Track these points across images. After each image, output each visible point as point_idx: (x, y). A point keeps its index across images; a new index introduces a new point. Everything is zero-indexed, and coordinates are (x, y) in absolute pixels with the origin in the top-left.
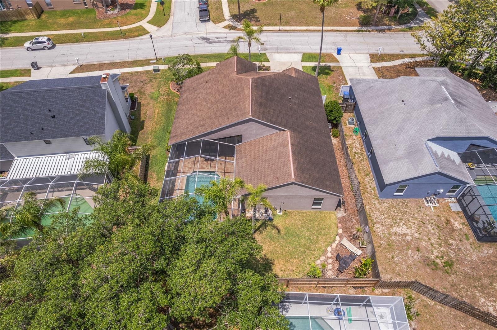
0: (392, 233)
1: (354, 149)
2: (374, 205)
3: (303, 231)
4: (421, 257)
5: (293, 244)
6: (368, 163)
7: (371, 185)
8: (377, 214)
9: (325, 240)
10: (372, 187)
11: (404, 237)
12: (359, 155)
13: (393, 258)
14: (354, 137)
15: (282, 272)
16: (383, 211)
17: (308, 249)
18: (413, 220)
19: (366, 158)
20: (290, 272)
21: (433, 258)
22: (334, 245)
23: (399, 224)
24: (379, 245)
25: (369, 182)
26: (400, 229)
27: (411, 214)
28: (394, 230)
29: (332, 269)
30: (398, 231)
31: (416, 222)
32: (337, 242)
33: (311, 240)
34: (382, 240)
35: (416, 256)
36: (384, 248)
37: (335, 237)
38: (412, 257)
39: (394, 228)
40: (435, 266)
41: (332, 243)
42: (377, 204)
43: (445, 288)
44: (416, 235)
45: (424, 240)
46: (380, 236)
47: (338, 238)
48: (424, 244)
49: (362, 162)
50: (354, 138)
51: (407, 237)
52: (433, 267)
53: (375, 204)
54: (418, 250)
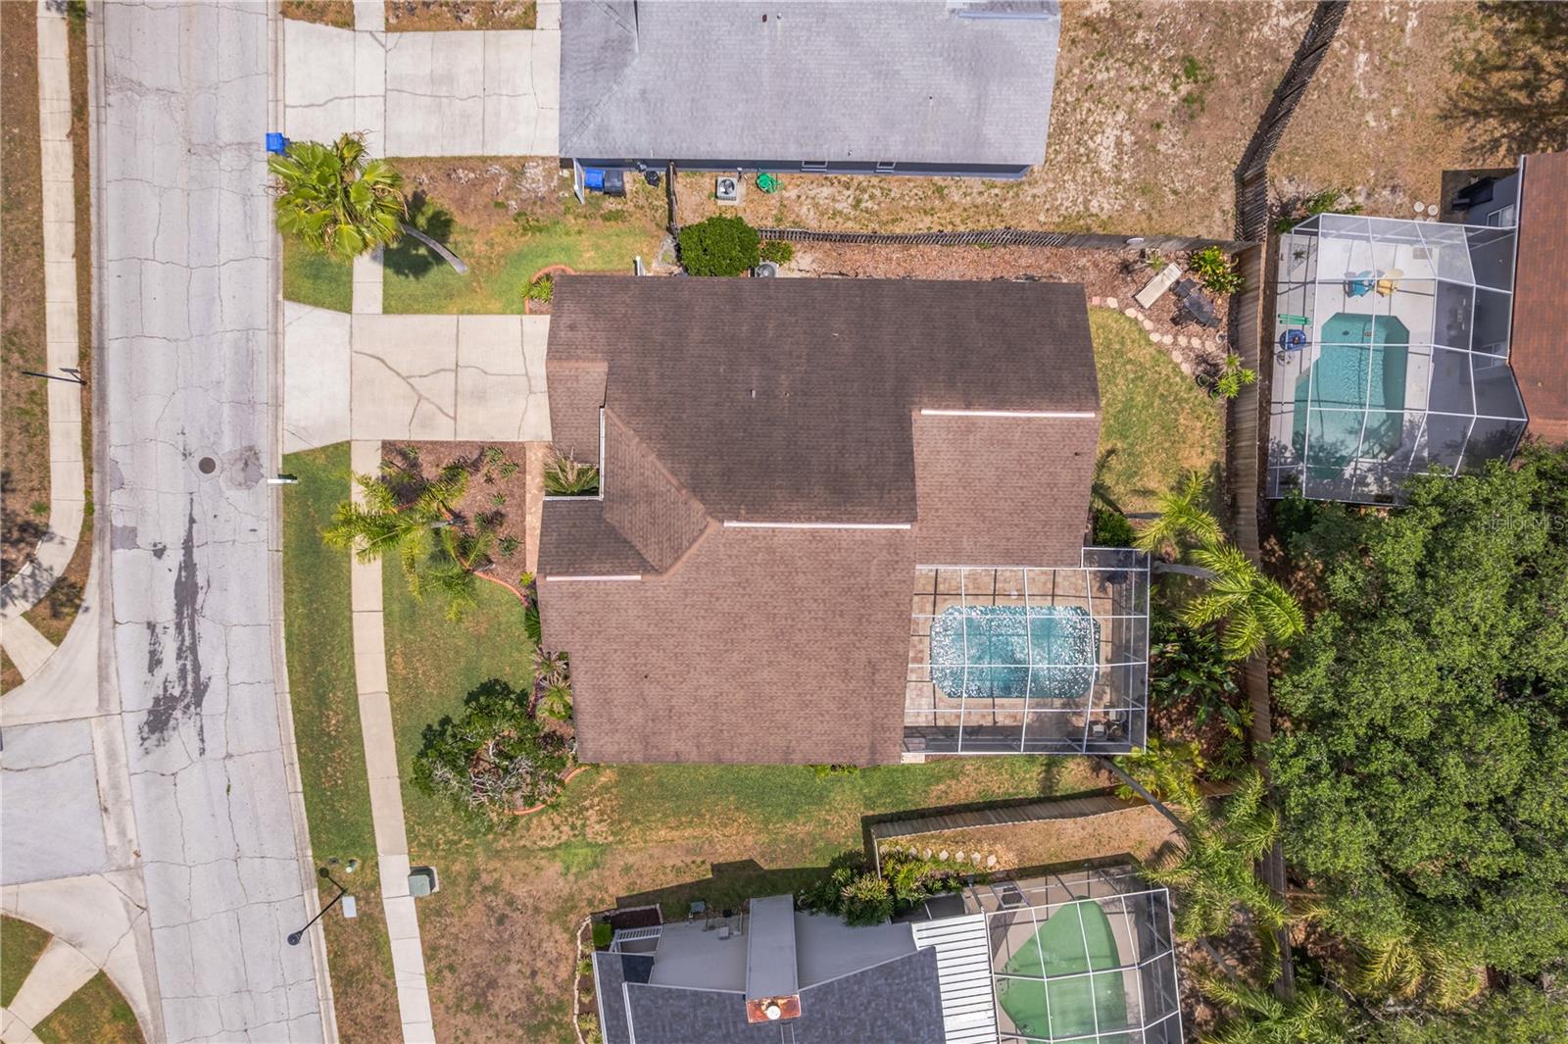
0: (1113, 176)
1: (839, 206)
2: (1038, 200)
3: (1113, 393)
4: (1173, 126)
5: (1146, 422)
6: (896, 177)
7: (975, 190)
8: (1062, 199)
9: (1136, 345)
10: (982, 188)
11: (1125, 148)
12: (866, 196)
13: (1175, 192)
14: (792, 193)
15: (1207, 452)
16: (1055, 181)
17: (1156, 386)
18: (1081, 110)
19: (878, 180)
20: (1207, 434)
21: (1175, 99)
22: (1148, 325)
23: (1091, 151)
24: (1144, 216)
25: (965, 194)
26: (1105, 152)
27: (1065, 111)
28: (1107, 168)
29: (1200, 339)
30: (1110, 159)
31: (1087, 104)
32: (1141, 317)
33: (1136, 378)
34: (1133, 206)
35: (1171, 138)
36: (1153, 205)
37: (1128, 319)
38: (1173, 145)
39: (1102, 165)
40: (1194, 101)
41: (1141, 330)
42: (1035, 191)
43: (1244, 101)
44: (1121, 116)
45: (1134, 102)
46: (1123, 207)
47: (1131, 312)
48: (1142, 106)
49: (893, 194)
50: (794, 197)
51: (1125, 141)
52: (1196, 106)
53: (1034, 196)
54: (1158, 126)
